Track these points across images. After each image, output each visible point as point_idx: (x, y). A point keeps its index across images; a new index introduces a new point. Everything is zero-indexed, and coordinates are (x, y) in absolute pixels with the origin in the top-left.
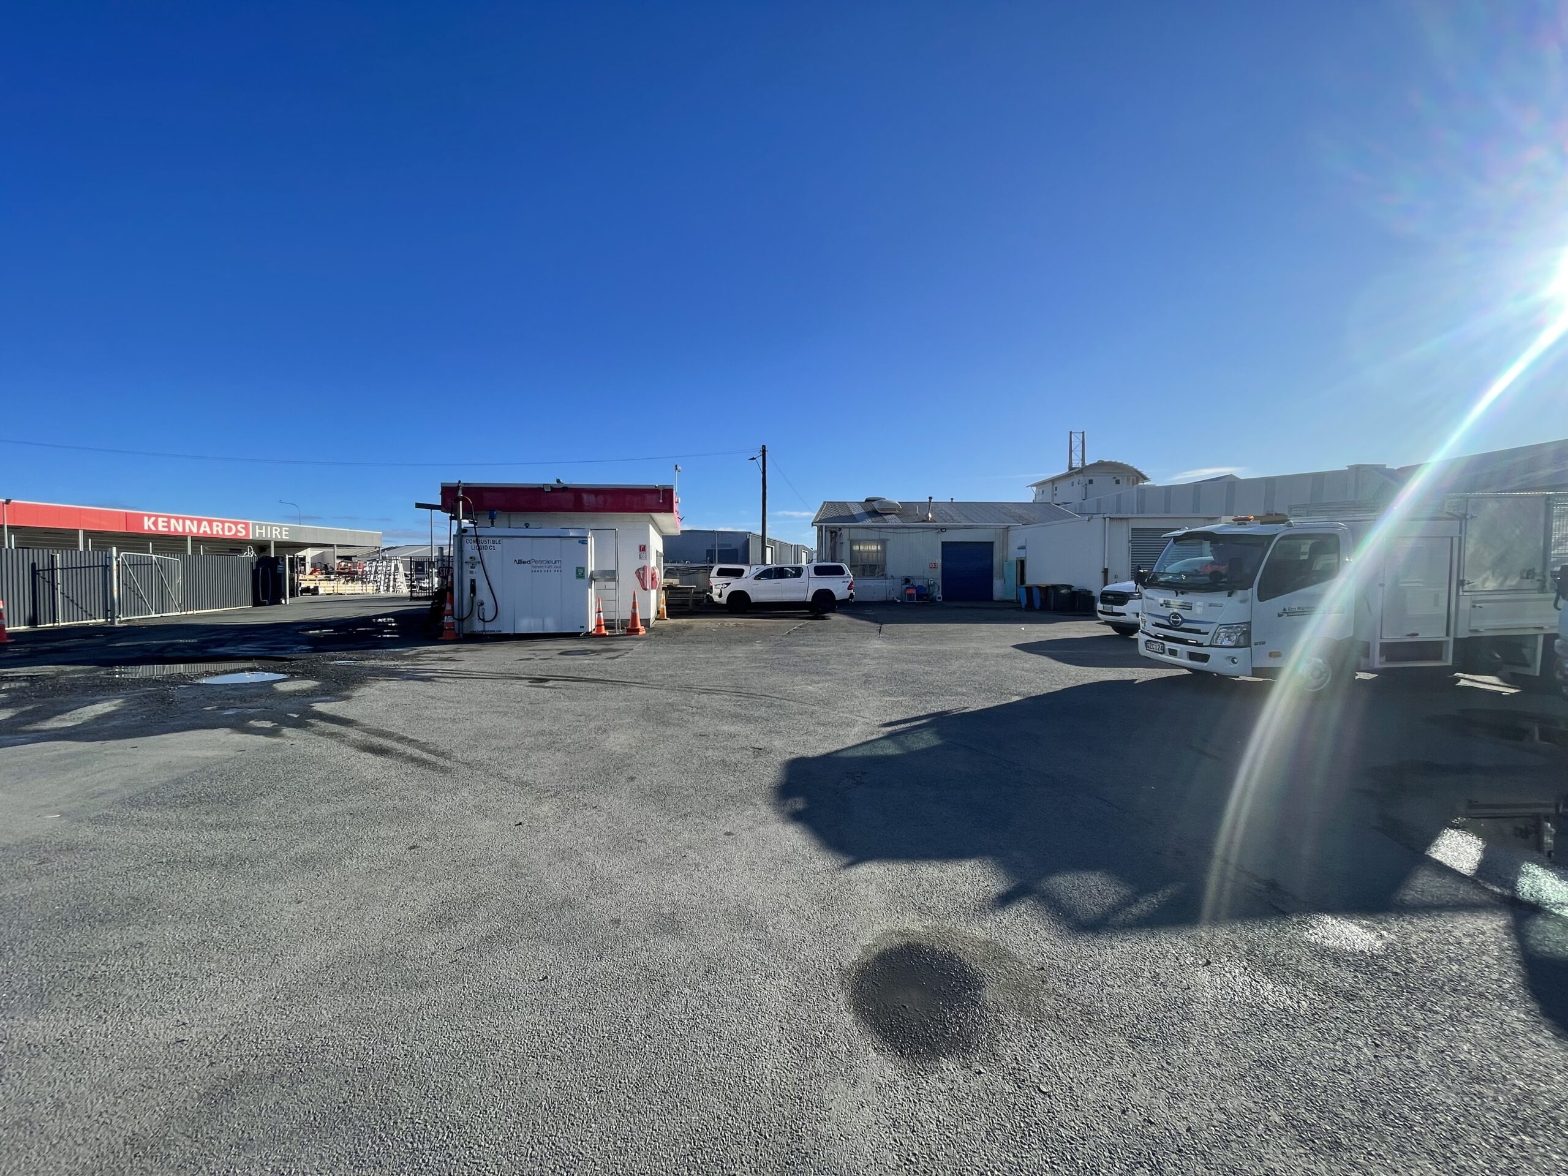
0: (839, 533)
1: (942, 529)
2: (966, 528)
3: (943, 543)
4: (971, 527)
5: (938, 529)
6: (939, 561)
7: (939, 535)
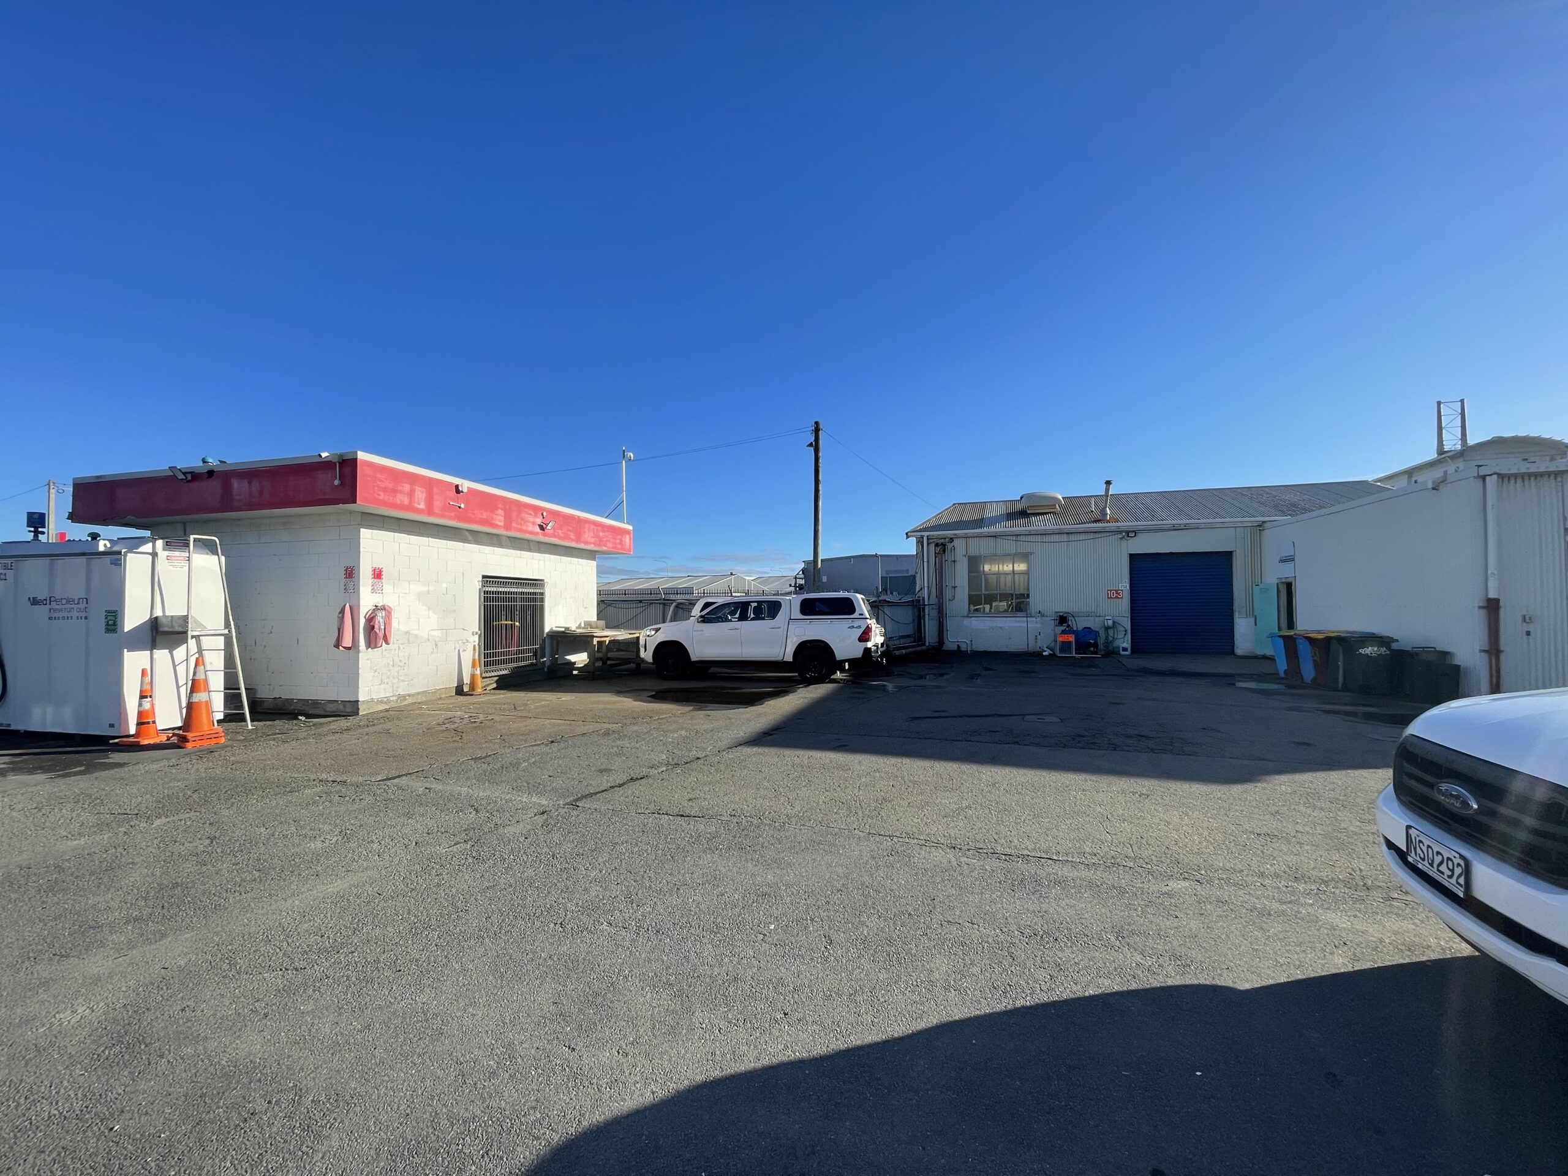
0: (950, 546)
1: (1128, 533)
2: (1175, 528)
3: (1132, 557)
4: (1186, 528)
5: (1121, 532)
6: (1125, 586)
7: (1124, 542)
